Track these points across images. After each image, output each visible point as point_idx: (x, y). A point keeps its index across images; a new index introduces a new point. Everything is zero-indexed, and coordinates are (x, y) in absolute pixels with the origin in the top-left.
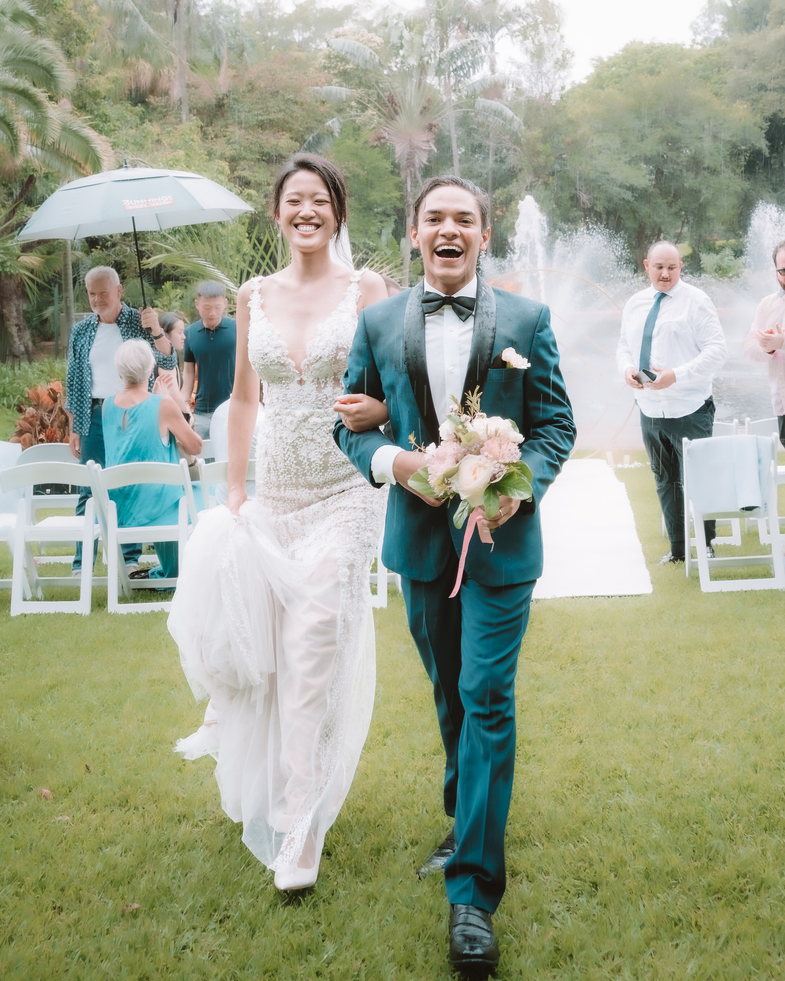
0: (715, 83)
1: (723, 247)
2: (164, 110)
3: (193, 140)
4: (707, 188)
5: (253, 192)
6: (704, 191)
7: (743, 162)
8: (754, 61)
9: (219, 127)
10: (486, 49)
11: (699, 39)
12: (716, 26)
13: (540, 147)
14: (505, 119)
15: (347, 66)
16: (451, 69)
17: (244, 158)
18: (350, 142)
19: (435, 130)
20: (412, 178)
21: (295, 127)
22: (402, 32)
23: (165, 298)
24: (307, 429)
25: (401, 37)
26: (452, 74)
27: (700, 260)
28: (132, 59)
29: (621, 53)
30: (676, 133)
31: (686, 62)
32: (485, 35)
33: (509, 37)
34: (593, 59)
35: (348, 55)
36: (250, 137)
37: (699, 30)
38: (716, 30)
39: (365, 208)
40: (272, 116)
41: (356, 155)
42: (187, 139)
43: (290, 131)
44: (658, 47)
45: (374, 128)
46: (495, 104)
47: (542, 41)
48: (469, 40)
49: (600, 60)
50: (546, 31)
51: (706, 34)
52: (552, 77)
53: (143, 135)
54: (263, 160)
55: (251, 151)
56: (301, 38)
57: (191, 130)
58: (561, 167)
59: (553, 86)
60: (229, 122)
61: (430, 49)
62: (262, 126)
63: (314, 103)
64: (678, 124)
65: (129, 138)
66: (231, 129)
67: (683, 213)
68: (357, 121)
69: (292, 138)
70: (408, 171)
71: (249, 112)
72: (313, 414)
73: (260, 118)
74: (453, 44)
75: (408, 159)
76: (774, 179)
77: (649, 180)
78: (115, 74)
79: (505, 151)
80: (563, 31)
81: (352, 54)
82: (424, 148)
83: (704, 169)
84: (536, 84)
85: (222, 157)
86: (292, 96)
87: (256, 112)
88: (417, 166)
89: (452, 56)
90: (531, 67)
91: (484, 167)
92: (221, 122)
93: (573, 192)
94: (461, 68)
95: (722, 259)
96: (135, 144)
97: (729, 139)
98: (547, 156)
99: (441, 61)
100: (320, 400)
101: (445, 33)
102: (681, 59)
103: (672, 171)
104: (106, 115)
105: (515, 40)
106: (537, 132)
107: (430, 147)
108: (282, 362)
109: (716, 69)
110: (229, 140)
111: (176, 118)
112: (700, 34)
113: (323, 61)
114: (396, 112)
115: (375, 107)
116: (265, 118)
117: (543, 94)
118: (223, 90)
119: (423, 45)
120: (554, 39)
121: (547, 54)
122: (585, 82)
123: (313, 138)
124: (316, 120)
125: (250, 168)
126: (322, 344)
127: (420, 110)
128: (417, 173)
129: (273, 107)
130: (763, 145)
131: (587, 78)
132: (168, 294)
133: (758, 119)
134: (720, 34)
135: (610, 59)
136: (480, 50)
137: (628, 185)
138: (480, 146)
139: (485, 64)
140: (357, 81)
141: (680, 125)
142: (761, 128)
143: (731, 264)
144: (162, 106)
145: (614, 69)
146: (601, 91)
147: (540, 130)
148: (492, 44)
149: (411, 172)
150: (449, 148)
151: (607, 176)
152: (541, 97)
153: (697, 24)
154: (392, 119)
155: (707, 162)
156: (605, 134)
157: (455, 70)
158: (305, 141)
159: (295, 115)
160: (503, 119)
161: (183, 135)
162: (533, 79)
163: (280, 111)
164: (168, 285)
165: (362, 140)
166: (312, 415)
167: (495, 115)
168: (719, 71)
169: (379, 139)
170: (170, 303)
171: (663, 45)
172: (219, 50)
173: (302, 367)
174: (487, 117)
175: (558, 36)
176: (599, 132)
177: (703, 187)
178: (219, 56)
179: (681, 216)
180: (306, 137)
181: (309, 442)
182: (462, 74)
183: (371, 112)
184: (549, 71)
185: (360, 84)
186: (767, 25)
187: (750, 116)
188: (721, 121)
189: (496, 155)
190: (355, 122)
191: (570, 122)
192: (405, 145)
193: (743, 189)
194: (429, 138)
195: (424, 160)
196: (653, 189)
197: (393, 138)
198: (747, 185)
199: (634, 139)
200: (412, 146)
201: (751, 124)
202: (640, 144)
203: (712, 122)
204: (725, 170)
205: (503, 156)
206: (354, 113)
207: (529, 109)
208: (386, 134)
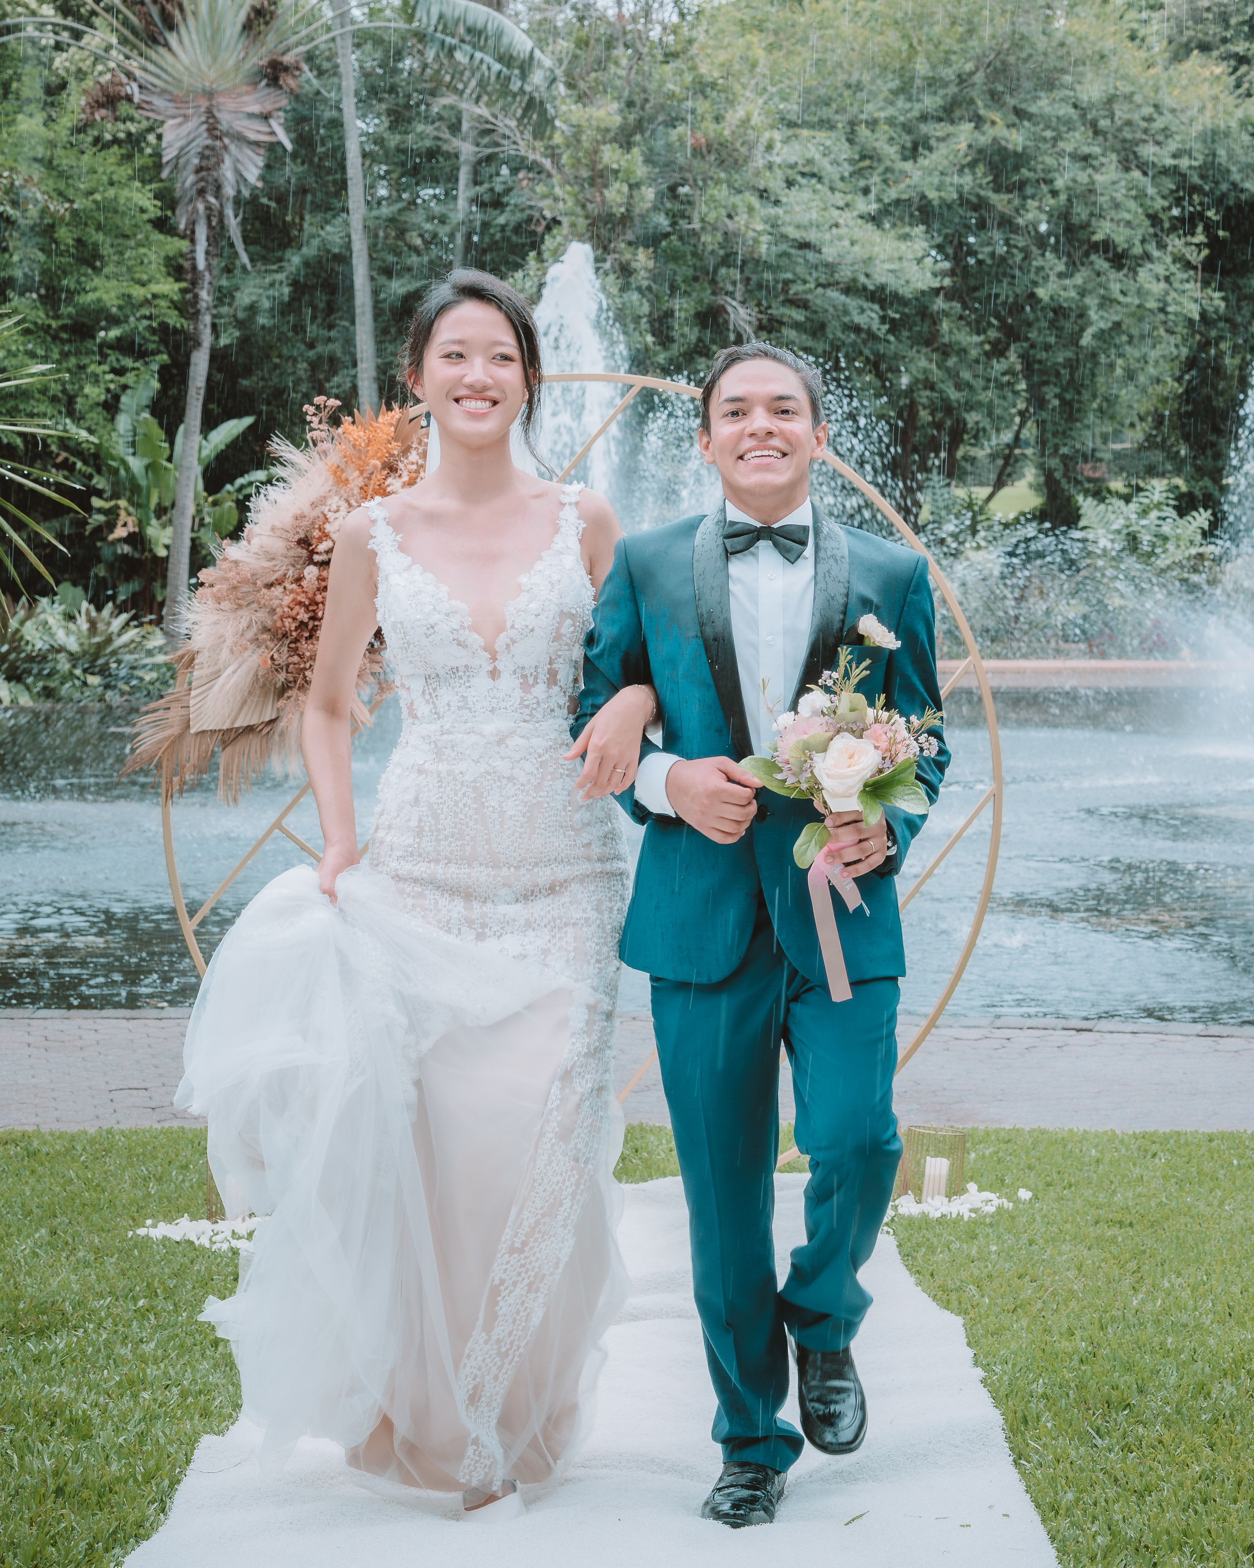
4: (1101, 306)
6: (1092, 315)
13: (610, 156)
14: (507, 59)
19: (289, 80)
20: (210, 226)
24: (503, 758)
27: (1075, 519)
30: (1016, 139)
46: (478, 11)
58: (674, 224)
64: (1021, 113)
68: (57, 63)
70: (201, 207)
72: (514, 732)
75: (199, 170)
77: (935, 275)
79: (505, 171)
82: (253, 136)
83: (1095, 247)
88: (229, 191)
93: (707, 297)
95: (1142, 515)
97: (1169, 162)
98: (631, 187)
100: (527, 706)
106: (605, 112)
107: (273, 133)
108: (462, 639)
114: (171, 25)
126: (533, 606)
127: (242, 17)
128: (229, 212)
137: (871, 287)
138: (431, 155)
141: (1030, 117)
143: (1166, 530)
147: (616, 107)
149: (209, 208)
151: (811, 255)
154: (155, 41)
155: (1103, 230)
156: (806, 132)
160: (500, 60)
166: (512, 733)
167: (476, 47)
169: (112, 102)
173: (497, 647)
174: (451, 50)
176: (789, 124)
177: (1091, 302)
181: (505, 782)
187: (1231, 100)
188: (1148, 110)
189: (476, 183)
190: (49, 65)
191: (702, 88)
192: (191, 125)
193: (1203, 314)
194: (268, 107)
195: (253, 175)
196: (940, 304)
197: (159, 102)
198: (1217, 300)
199: (891, 151)
200: (213, 129)
201: (1234, 124)
202: (908, 166)
203: (1121, 112)
204: (1156, 253)
205: (499, 188)
206: (48, 39)
207: (583, 43)
208: (133, 89)
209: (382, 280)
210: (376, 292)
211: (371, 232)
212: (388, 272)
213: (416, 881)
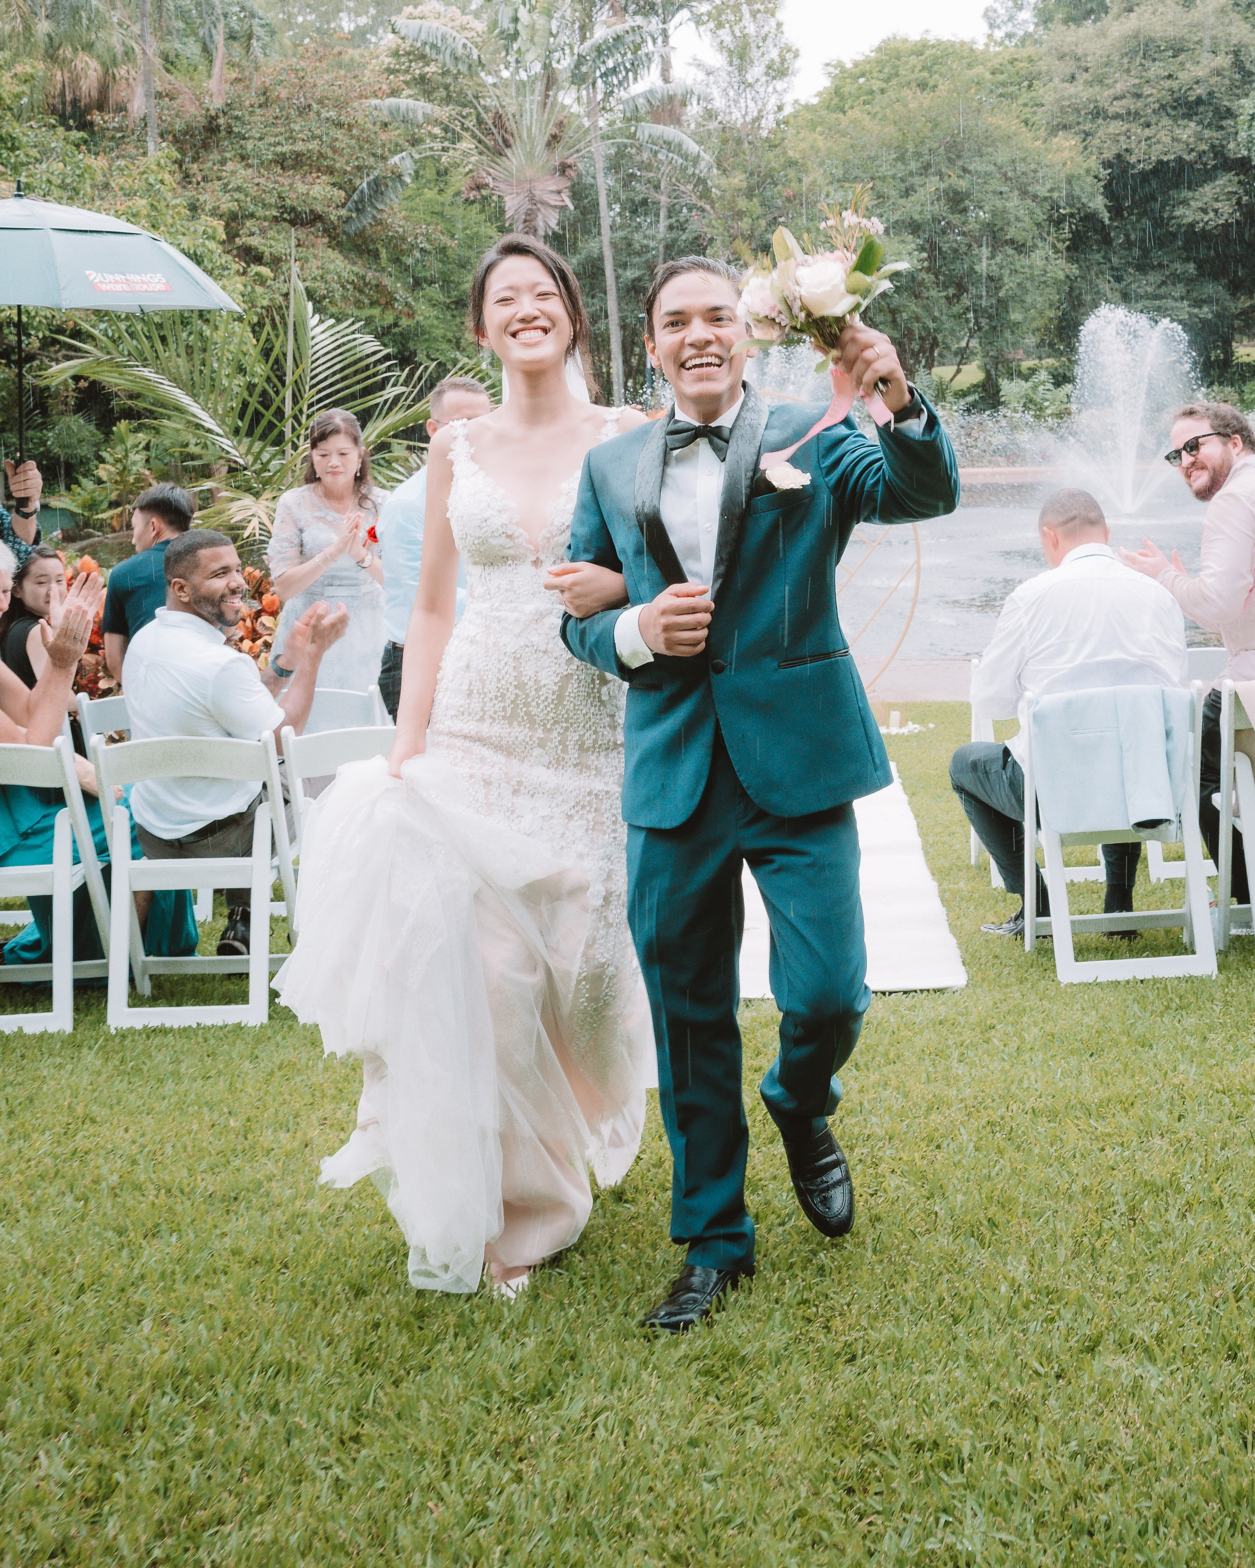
0: (1025, 105)
1: (1033, 371)
2: (119, 135)
3: (162, 182)
4: (1010, 275)
5: (265, 271)
6: (1006, 279)
7: (1066, 233)
8: (1086, 70)
9: (210, 164)
10: (654, 41)
11: (999, 34)
12: (1026, 15)
13: (742, 203)
14: (685, 157)
15: (427, 69)
16: (598, 74)
17: (252, 215)
18: (430, 194)
19: (571, 173)
21: (338, 165)
22: (516, 10)
23: (119, 448)
25: (516, 20)
26: (599, 81)
27: (999, 391)
28: (66, 52)
29: (873, 55)
30: (962, 185)
31: (979, 70)
32: (654, 20)
33: (692, 25)
34: (827, 65)
35: (428, 48)
36: (262, 181)
37: (998, 21)
38: (1025, 21)
39: (456, 303)
40: (300, 147)
41: (441, 214)
42: (151, 181)
43: (332, 173)
44: (933, 46)
45: (471, 171)
46: (670, 132)
47: (746, 31)
48: (627, 26)
49: (840, 65)
50: (754, 14)
51: (1009, 28)
52: (762, 90)
53: (78, 172)
54: (285, 220)
55: (264, 205)
56: (352, 27)
57: (159, 165)
59: (764, 105)
60: (228, 155)
61: (563, 38)
62: (281, 161)
63: (370, 126)
64: (965, 170)
65: (53, 179)
66: (230, 166)
67: (971, 315)
68: (443, 159)
69: (334, 185)
71: (261, 139)
73: (279, 149)
74: (600, 33)
75: (525, 221)
76: (1115, 260)
77: (918, 261)
78: (29, 70)
79: (685, 210)
80: (780, 16)
81: (433, 46)
82: (553, 203)
83: (1006, 242)
84: (736, 102)
85: (215, 213)
86: (332, 114)
87: (272, 140)
88: (541, 232)
89: (600, 51)
90: (729, 74)
91: (653, 238)
92: (215, 156)
94: (614, 71)
95: (1035, 388)
96: (63, 186)
97: (1046, 194)
98: (754, 220)
99: (581, 60)
101: (590, 17)
102: (970, 66)
103: (955, 245)
104: (13, 138)
105: (702, 28)
106: (738, 180)
107: (563, 201)
108: (510, 532)
109: (1026, 83)
110: (226, 185)
111: (137, 147)
112: (999, 27)
113: (388, 60)
114: (508, 145)
115: (474, 136)
116: (286, 148)
117: (748, 119)
118: (216, 104)
119: (551, 34)
120: (766, 29)
121: (755, 53)
122: (815, 101)
123: (368, 184)
124: (374, 155)
125: (263, 232)
127: (545, 140)
129: (301, 132)
130: (1098, 203)
131: (819, 94)
132: (122, 441)
133: (1093, 163)
134: (1031, 28)
135: (856, 64)
136: (643, 41)
138: (644, 202)
139: (653, 66)
140: (443, 93)
141: (969, 172)
142: (1096, 177)
143: (1049, 396)
144: (114, 128)
145: (862, 80)
146: (841, 115)
147: (744, 176)
148: (665, 34)
150: (596, 205)
152: (744, 124)
153: (995, 11)
154: (501, 154)
155: (1011, 233)
156: (847, 185)
157: (604, 75)
158: (355, 190)
159: (337, 144)
160: (683, 157)
161: (144, 173)
162: (732, 93)
163: (314, 137)
164: (122, 426)
165: (450, 191)
167: (669, 150)
168: (1030, 86)
169: (479, 187)
170: (126, 456)
171: (940, 43)
172: (211, 36)
173: (539, 540)
174: (656, 153)
175: (773, 23)
176: (838, 181)
177: (1005, 272)
178: (211, 46)
179: (967, 321)
180: (357, 182)
182: (615, 82)
183: (467, 144)
184: (757, 80)
185: (448, 100)
186: (1107, 13)
187: (1080, 159)
188: (1033, 166)
189: (670, 217)
190: (439, 161)
191: (792, 163)
192: (521, 197)
193: (1067, 277)
194: (560, 187)
195: (553, 223)
196: (924, 275)
197: (502, 186)
198: (1074, 270)
199: (893, 193)
200: (532, 199)
201: (1082, 172)
202: (902, 201)
203: (1021, 167)
204: (1040, 244)
205: (682, 220)
206: (437, 146)
207: (725, 142)
208: (489, 180)
209: (620, 271)
210: (617, 278)
211: (614, 245)
212: (624, 266)
213: (465, 737)
